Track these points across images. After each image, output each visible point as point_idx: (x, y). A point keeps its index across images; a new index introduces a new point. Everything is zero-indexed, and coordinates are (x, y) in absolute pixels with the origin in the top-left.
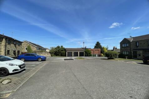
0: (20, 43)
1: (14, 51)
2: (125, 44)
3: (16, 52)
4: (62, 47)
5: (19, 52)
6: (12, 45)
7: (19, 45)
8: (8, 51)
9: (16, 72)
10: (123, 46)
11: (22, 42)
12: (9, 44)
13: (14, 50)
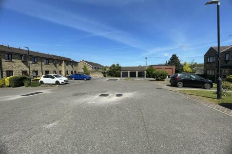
0: (76, 63)
1: (72, 72)
2: (211, 58)
3: (74, 72)
4: (118, 65)
5: (75, 72)
6: (70, 66)
7: (75, 66)
8: (67, 71)
9: (63, 84)
10: (208, 61)
11: (78, 63)
12: (67, 65)
13: (71, 70)
